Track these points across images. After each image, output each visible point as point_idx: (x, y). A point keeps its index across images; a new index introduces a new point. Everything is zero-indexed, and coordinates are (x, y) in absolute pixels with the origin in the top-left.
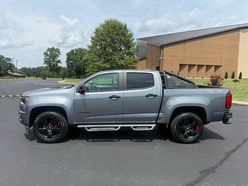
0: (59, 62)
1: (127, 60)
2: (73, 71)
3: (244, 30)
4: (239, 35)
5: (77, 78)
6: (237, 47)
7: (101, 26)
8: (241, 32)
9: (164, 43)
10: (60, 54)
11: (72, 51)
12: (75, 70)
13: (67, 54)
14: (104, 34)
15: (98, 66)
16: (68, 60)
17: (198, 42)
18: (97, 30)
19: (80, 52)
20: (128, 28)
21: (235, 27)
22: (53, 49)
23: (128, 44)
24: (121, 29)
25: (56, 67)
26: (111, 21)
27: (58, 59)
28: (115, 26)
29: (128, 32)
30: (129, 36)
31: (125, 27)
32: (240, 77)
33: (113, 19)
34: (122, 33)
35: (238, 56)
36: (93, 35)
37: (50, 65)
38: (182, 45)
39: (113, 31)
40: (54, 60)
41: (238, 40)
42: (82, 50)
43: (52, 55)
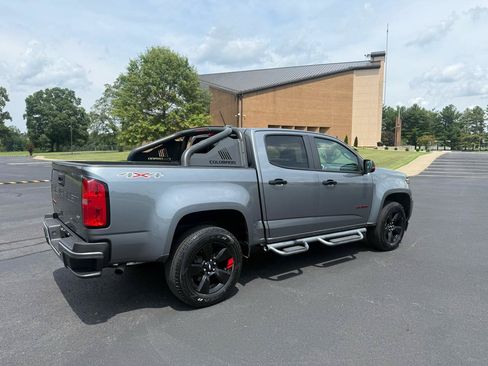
0: (7, 116)
2: (44, 136)
3: (360, 72)
4: (352, 80)
5: (52, 151)
6: (350, 98)
7: (142, 57)
8: (354, 76)
9: (243, 90)
10: (7, 100)
11: (39, 94)
12: (47, 135)
16: (30, 112)
17: (294, 89)
19: (57, 96)
21: (346, 67)
27: (4, 111)
32: (356, 144)
35: (351, 111)
38: (271, 94)
41: (350, 87)
42: (63, 92)
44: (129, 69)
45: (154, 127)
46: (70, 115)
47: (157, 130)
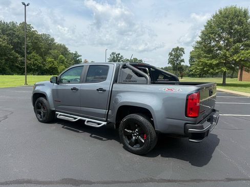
0: (183, 61)
10: (184, 53)
15: (203, 63)
22: (177, 49)
25: (179, 66)
27: (182, 58)
37: (174, 64)
40: (177, 60)
43: (176, 54)
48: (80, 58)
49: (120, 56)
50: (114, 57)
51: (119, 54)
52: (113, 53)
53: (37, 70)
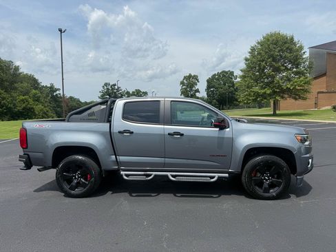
0: (197, 91)
1: (296, 82)
2: (215, 101)
7: (258, 43)
10: (198, 80)
11: (214, 76)
13: (208, 81)
14: (263, 53)
15: (255, 93)
16: (209, 87)
18: (253, 49)
19: (224, 76)
20: (296, 40)
22: (190, 76)
23: (296, 61)
24: (285, 43)
26: (271, 36)
27: (196, 88)
28: (277, 41)
29: (295, 45)
30: (297, 50)
31: (292, 39)
33: (273, 32)
34: (287, 48)
36: (248, 56)
37: (188, 96)
39: (274, 48)
40: (191, 90)
42: (226, 73)
43: (189, 83)
44: (249, 53)
45: (263, 91)
46: (229, 87)
47: (265, 93)
48: (58, 92)
49: (116, 87)
50: (108, 89)
51: (115, 85)
52: (106, 84)
53: (6, 114)
